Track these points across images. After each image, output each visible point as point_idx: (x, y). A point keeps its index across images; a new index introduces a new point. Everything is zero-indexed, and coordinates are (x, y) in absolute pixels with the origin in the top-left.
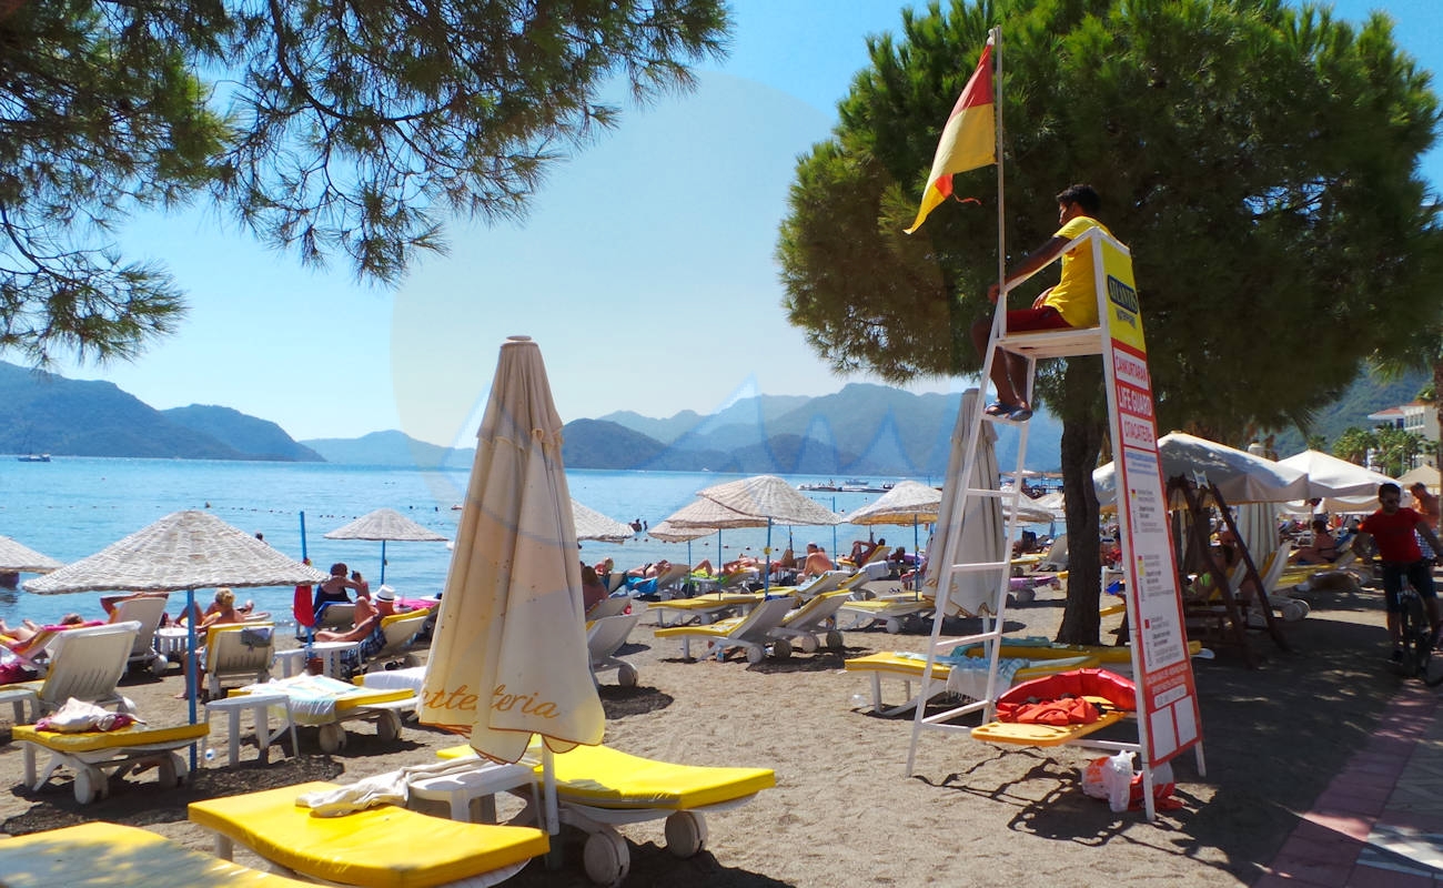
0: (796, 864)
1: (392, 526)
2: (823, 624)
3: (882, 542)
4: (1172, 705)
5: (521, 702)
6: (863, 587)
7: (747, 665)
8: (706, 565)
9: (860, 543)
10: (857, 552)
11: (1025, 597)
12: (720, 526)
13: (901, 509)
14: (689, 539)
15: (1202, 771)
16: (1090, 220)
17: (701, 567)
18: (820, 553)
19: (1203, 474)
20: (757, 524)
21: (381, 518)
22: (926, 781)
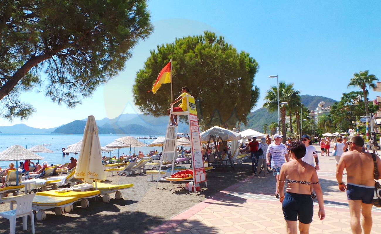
0: (137, 199)
1: (41, 149)
2: (142, 167)
3: (157, 151)
4: (200, 174)
5: (92, 174)
6: (152, 161)
7: (126, 176)
8: (115, 157)
9: (151, 151)
10: (151, 153)
11: (188, 162)
12: (119, 147)
13: (159, 143)
14: (111, 151)
15: (207, 186)
16: (186, 93)
17: (113, 157)
18: (142, 153)
19: (218, 135)
20: (127, 147)
21: (39, 147)
22: (159, 189)
